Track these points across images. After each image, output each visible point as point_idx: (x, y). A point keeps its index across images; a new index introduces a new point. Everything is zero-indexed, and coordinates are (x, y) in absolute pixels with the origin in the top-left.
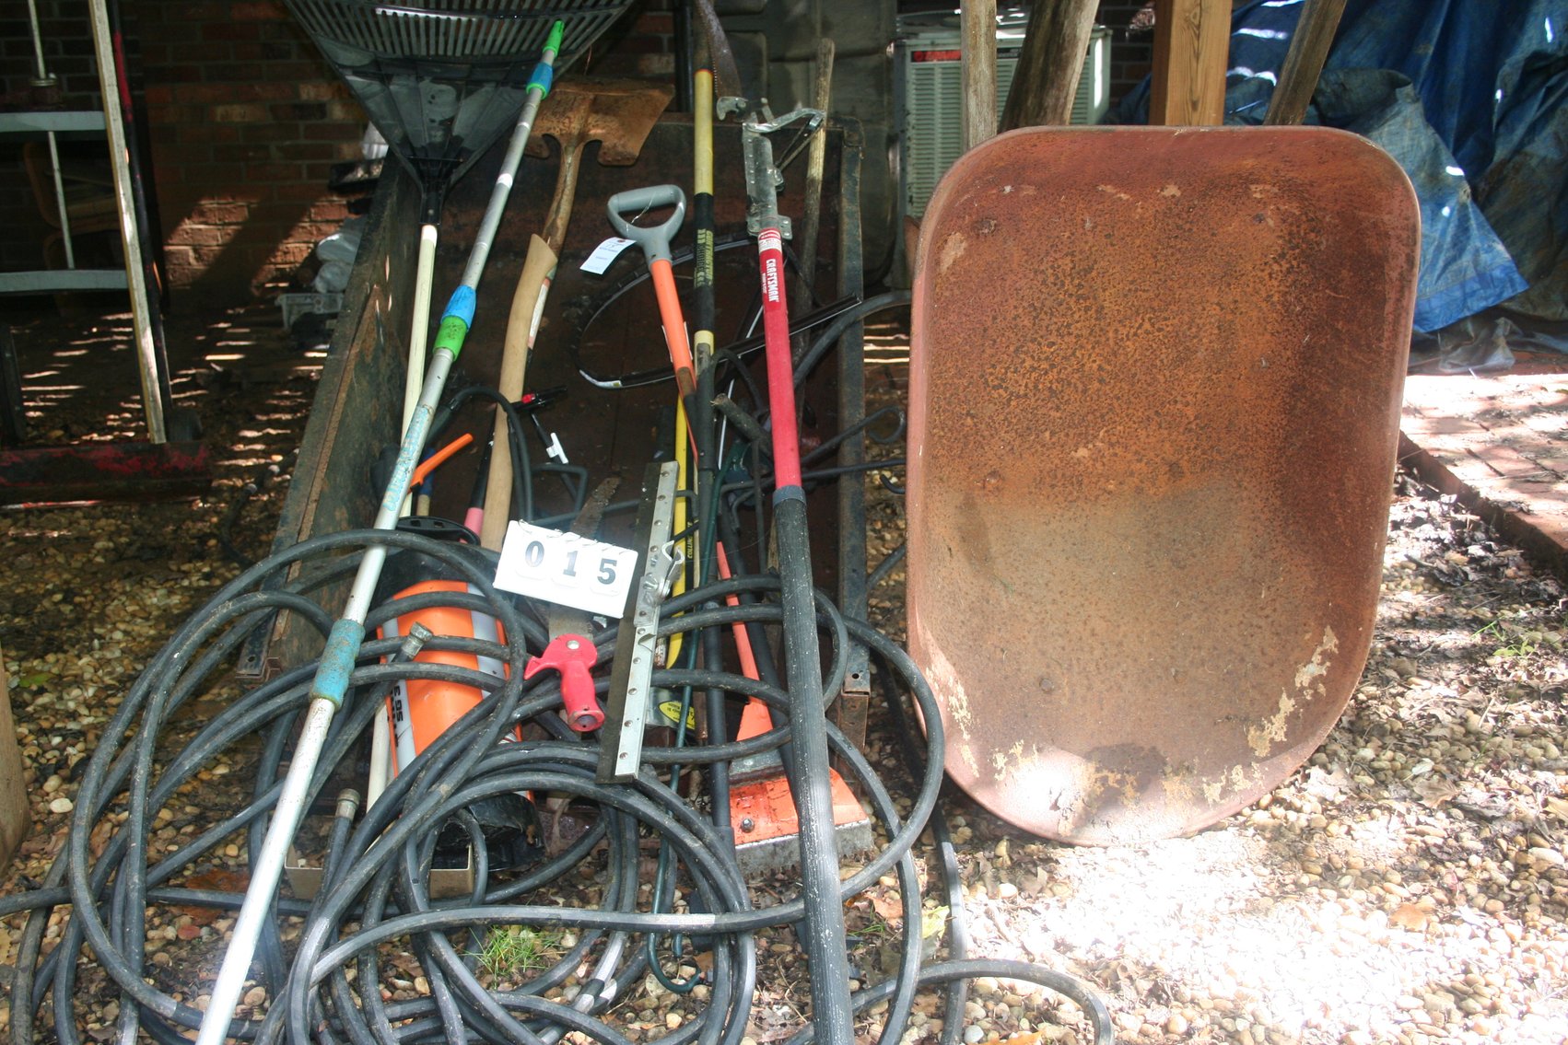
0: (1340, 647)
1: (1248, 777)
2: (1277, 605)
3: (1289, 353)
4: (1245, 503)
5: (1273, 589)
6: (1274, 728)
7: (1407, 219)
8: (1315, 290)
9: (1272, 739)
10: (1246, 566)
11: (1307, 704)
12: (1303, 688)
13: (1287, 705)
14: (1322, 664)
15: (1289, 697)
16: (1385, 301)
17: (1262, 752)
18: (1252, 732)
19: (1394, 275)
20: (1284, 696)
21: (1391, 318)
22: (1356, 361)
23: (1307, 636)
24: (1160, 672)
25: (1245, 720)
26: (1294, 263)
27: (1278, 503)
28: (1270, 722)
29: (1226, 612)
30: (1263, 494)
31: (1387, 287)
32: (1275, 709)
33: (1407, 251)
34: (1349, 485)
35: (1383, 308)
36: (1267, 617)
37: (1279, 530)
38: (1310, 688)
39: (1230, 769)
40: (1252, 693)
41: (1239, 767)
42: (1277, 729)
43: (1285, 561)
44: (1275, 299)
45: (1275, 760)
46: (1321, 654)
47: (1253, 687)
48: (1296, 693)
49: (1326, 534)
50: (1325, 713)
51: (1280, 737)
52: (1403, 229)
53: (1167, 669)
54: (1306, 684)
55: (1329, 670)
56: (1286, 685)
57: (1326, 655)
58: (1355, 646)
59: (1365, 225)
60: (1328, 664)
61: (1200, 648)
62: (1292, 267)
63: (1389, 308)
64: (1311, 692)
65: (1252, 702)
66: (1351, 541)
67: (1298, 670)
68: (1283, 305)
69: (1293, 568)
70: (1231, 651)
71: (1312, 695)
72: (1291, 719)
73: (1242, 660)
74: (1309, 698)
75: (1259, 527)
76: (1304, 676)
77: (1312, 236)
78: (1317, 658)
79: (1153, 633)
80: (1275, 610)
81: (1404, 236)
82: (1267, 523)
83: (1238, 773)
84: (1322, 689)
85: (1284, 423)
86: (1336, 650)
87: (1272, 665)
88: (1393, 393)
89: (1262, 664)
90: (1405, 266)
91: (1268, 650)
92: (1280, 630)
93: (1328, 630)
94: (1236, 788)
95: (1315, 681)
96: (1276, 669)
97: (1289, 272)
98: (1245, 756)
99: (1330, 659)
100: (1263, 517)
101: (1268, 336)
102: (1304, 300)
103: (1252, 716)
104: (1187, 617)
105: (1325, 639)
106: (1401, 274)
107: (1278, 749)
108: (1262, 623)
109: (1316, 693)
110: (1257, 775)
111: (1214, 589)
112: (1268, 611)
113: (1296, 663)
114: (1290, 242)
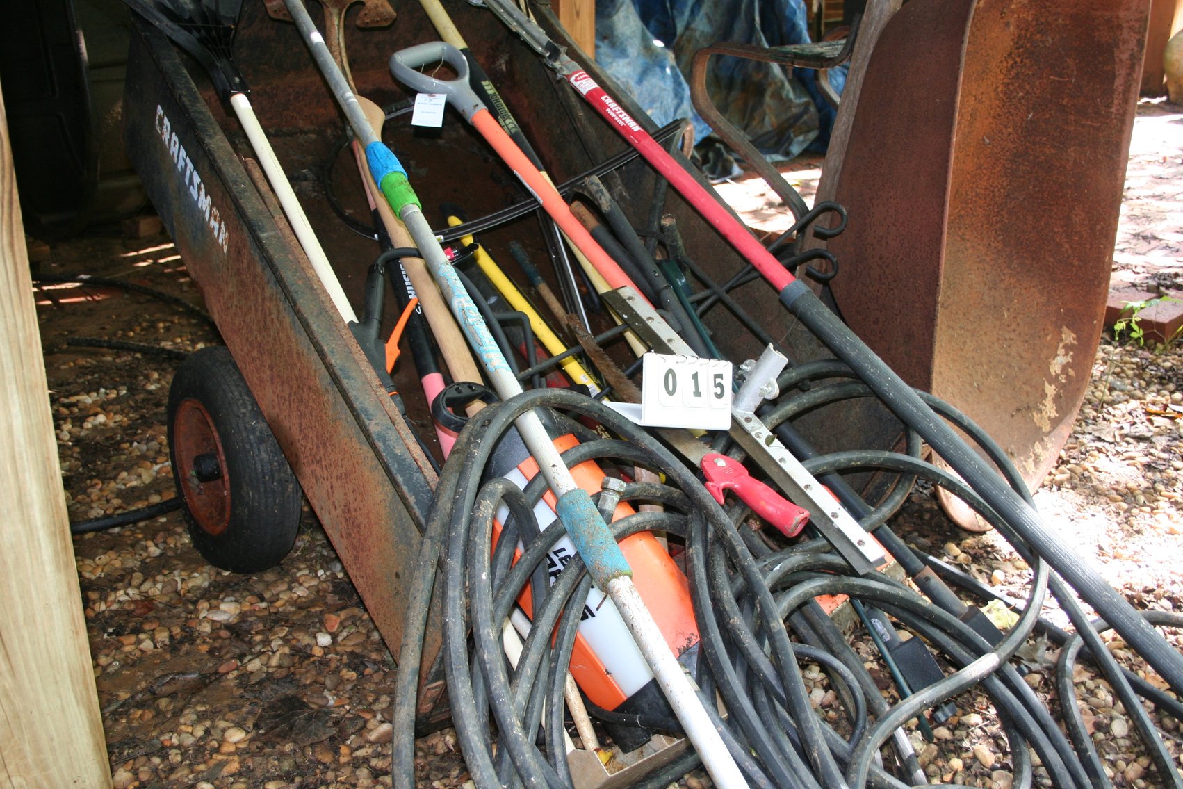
0: (1078, 339)
1: (1045, 448)
2: (1019, 320)
3: (1010, 130)
4: (970, 251)
5: (1012, 310)
6: (1048, 408)
7: (1141, 13)
8: (1039, 78)
9: (1049, 418)
10: (986, 298)
11: (1063, 386)
12: (1057, 376)
13: (1050, 390)
14: (1066, 354)
15: (1050, 384)
16: (1114, 77)
17: (1046, 428)
18: (1035, 416)
19: (1125, 56)
20: (1046, 384)
21: (1121, 89)
22: (1083, 126)
23: (1049, 338)
24: (968, 387)
25: (1028, 408)
26: (1018, 60)
27: (1000, 246)
28: (1044, 405)
29: (986, 334)
30: (985, 242)
31: (1117, 67)
32: (1044, 396)
33: (1138, 37)
34: (1076, 220)
35: (1113, 83)
36: (1014, 330)
37: (1005, 265)
38: (1062, 373)
39: (1033, 446)
40: (1025, 388)
41: (1037, 443)
42: (1050, 409)
43: (1015, 287)
44: (1000, 89)
45: (1056, 432)
46: (1064, 347)
47: (1025, 383)
48: (1054, 380)
49: (1052, 260)
50: (1078, 389)
51: (1054, 414)
52: (1136, 20)
53: (971, 385)
54: (1059, 372)
55: (1073, 357)
56: (1045, 376)
57: (1068, 348)
58: (1091, 335)
59: (1097, 21)
60: (1071, 353)
61: (981, 364)
62: (1016, 63)
63: (1118, 82)
64: (1064, 376)
65: (1027, 393)
66: (1079, 260)
67: (1050, 363)
68: (1006, 93)
69: (1023, 291)
70: (1000, 362)
71: (1066, 379)
72: (1057, 399)
73: (1010, 366)
74: (1064, 381)
75: (986, 266)
76: (1056, 366)
77: (1038, 36)
78: (1061, 351)
79: (952, 360)
80: (1018, 324)
81: (1137, 25)
82: (992, 263)
83: (1038, 448)
84: (1071, 372)
85: (1005, 184)
86: (1075, 342)
87: (1030, 364)
88: (1124, 144)
89: (1024, 366)
90: (1136, 49)
91: (1024, 354)
92: (1027, 338)
93: (1065, 329)
94: (1041, 458)
95: (1064, 368)
96: (1034, 367)
97: (1012, 67)
98: (1037, 435)
99: (1072, 350)
100: (988, 259)
101: (990, 120)
102: (1027, 87)
103: (1031, 404)
104: (965, 343)
105: (1063, 336)
106: (1132, 55)
107: (1055, 423)
108: (1013, 335)
109: (1068, 377)
110: (1049, 445)
111: (971, 319)
112: (1013, 326)
113: (1047, 358)
114: (1017, 43)
